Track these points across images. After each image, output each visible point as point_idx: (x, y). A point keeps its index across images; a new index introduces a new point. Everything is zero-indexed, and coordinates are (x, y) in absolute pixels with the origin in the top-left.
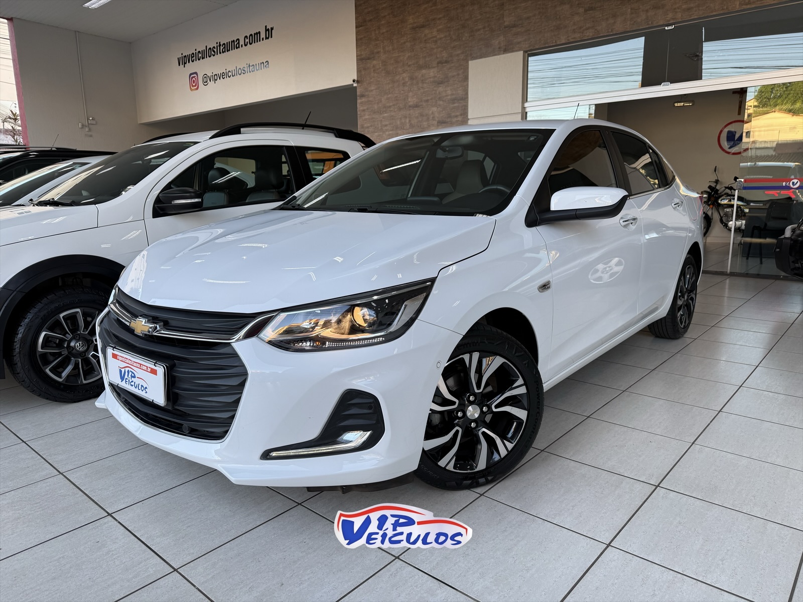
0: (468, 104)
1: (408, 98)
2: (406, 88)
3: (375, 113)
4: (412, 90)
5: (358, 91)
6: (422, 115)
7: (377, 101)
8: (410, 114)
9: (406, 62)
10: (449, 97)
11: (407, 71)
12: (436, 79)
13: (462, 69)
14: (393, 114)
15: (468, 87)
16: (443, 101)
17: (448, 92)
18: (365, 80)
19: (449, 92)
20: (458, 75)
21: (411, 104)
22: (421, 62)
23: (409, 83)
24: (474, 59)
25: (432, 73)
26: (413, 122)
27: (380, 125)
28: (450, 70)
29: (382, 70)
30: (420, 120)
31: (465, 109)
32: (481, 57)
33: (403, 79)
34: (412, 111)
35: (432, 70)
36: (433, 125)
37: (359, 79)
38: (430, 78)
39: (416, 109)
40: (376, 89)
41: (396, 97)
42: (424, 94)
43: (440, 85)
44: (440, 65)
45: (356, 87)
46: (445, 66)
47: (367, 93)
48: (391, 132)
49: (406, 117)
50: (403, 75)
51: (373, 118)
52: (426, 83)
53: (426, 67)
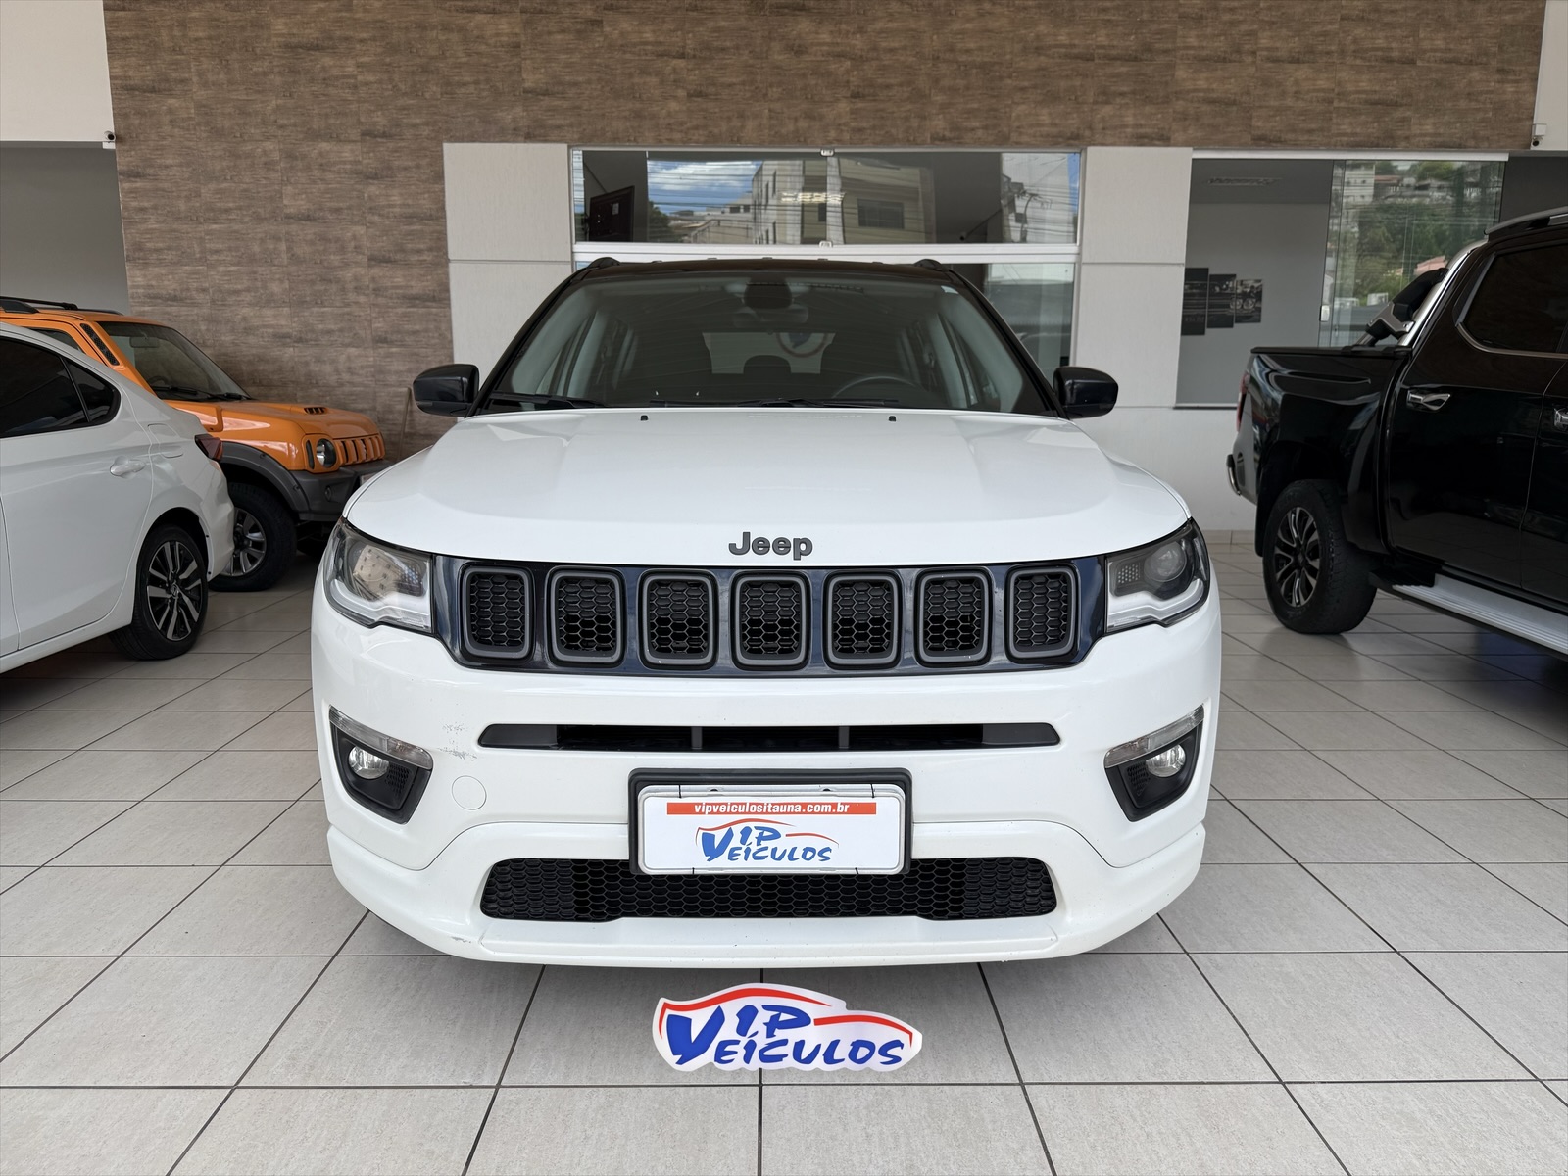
0: (446, 230)
1: (281, 197)
2: (273, 175)
3: (178, 219)
4: (292, 180)
5: (122, 162)
6: (324, 239)
7: (185, 193)
8: (287, 233)
9: (273, 117)
10: (397, 210)
11: (276, 137)
12: (360, 167)
13: (426, 156)
14: (236, 227)
15: (444, 196)
16: (380, 215)
17: (393, 198)
18: (142, 138)
19: (396, 199)
20: (418, 166)
21: (288, 211)
22: (316, 125)
23: (282, 164)
24: (455, 141)
25: (347, 152)
26: (298, 251)
27: (197, 249)
28: (398, 154)
29: (199, 124)
30: (322, 248)
31: (439, 239)
32: (472, 139)
33: (265, 152)
34: (294, 228)
35: (348, 147)
36: (357, 264)
37: (122, 133)
38: (345, 162)
39: (308, 223)
40: (181, 165)
41: (245, 190)
42: (329, 196)
43: (371, 181)
44: (368, 138)
45: (111, 152)
46: (383, 143)
47: (150, 171)
48: (233, 268)
49: (277, 239)
50: (264, 144)
51: (175, 231)
52: (330, 171)
53: (331, 137)
